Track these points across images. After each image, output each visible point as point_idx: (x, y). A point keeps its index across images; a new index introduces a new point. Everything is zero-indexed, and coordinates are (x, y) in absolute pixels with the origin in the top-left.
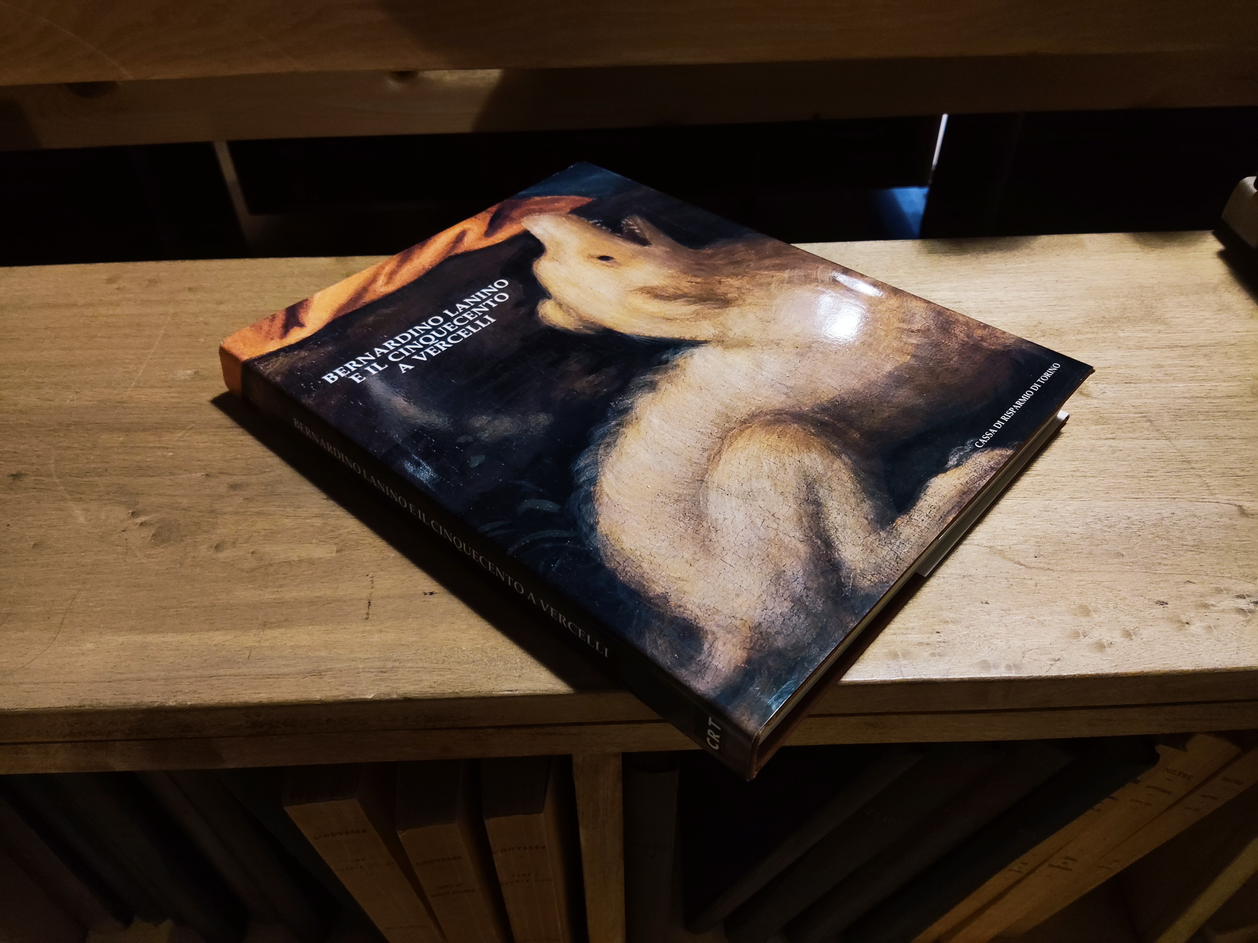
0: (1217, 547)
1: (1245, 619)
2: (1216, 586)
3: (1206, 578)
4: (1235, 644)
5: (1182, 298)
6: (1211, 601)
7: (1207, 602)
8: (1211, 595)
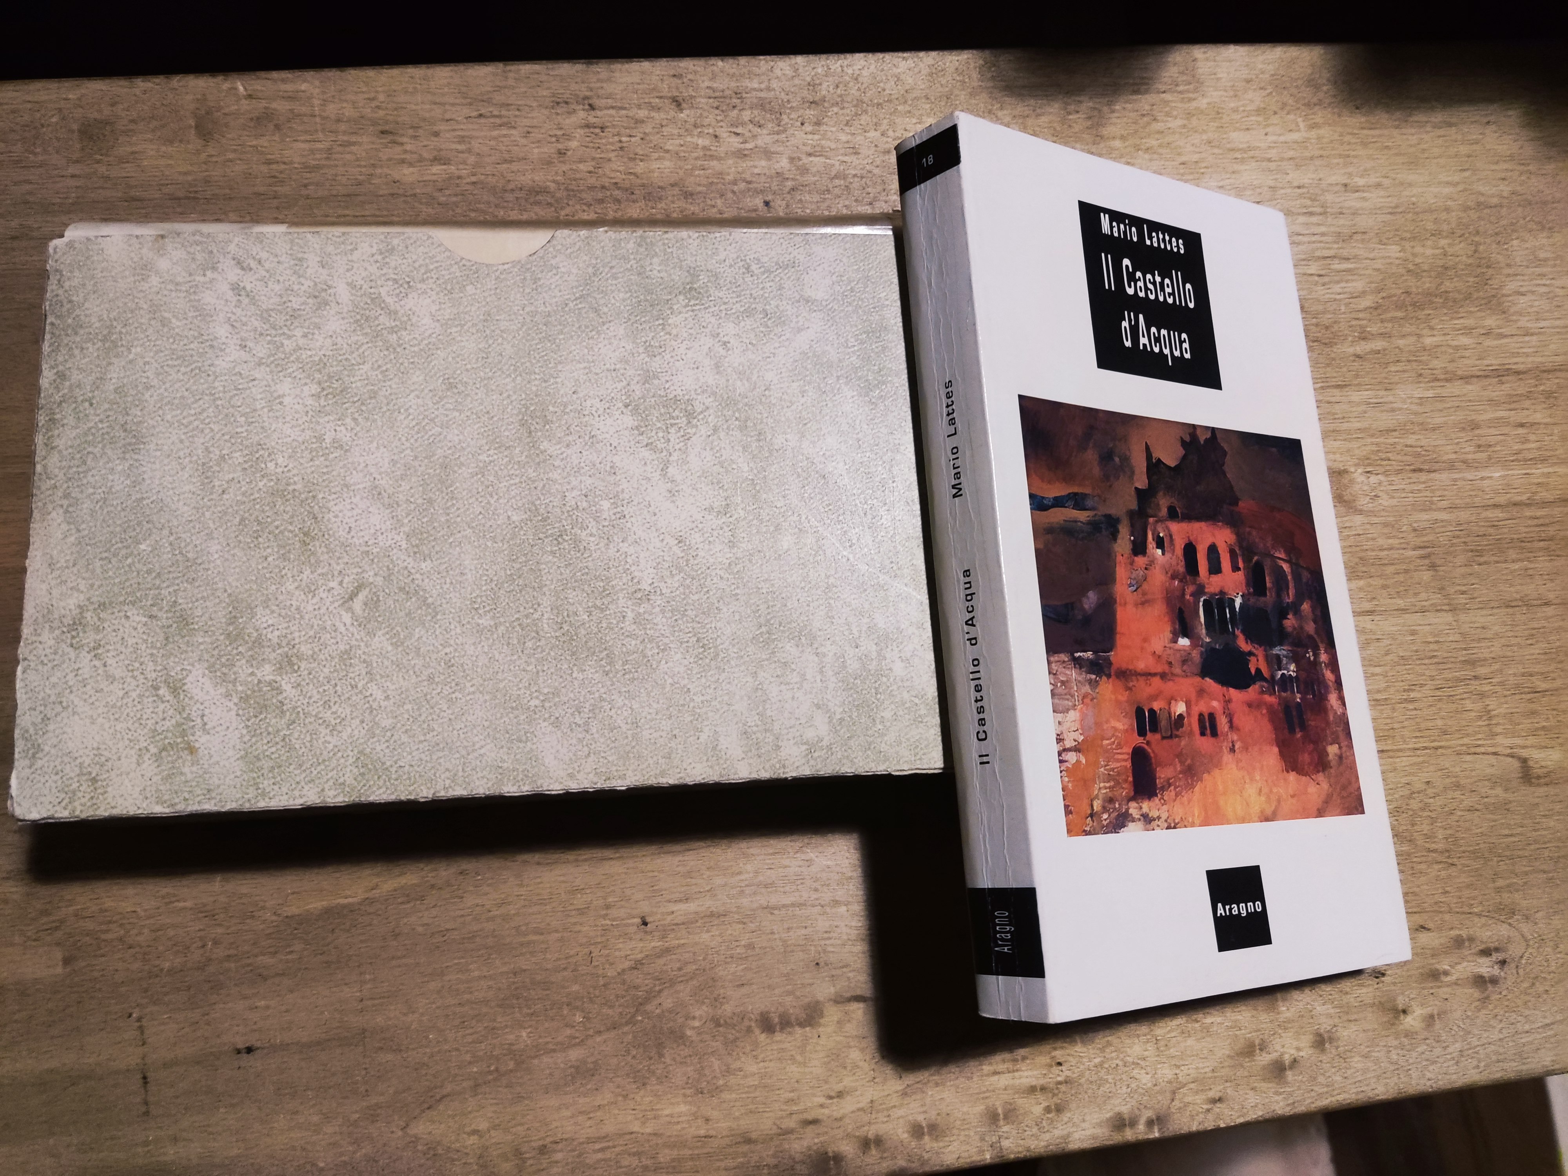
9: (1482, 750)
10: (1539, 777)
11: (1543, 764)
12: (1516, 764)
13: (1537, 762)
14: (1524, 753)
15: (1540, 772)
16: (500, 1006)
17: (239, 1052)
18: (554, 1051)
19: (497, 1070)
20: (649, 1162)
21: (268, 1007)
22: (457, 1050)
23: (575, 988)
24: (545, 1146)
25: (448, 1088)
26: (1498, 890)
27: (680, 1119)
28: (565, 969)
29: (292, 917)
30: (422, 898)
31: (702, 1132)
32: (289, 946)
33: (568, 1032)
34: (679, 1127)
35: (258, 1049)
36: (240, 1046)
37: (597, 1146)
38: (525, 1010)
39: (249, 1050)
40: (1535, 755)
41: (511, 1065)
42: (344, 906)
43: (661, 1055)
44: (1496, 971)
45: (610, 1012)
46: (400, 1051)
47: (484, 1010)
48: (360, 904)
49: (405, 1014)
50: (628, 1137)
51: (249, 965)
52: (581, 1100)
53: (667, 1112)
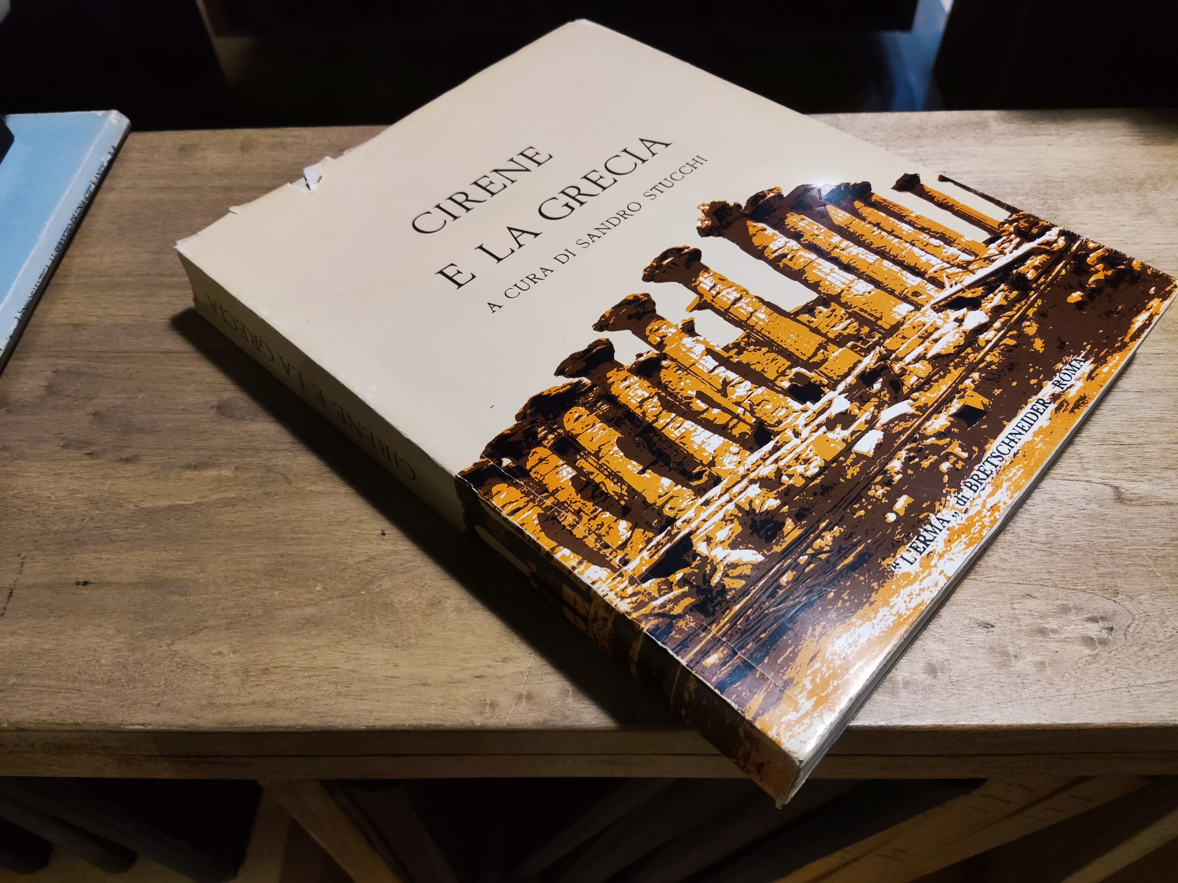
0: (1075, 546)
1: (1092, 653)
2: (1063, 602)
3: (1052, 590)
4: (1071, 690)
5: (1096, 198)
6: (1053, 624)
7: (1046, 626)
8: (1052, 616)
9: (1076, 478)
10: (1131, 500)
11: (1133, 491)
12: (1109, 490)
13: (1127, 490)
14: (1116, 483)
15: (1131, 497)
16: (266, 575)
17: (78, 583)
18: (295, 607)
19: (249, 614)
20: (343, 690)
21: (108, 559)
22: (226, 599)
23: (322, 568)
24: (267, 669)
25: (211, 622)
26: (1102, 575)
27: (375, 663)
28: (318, 557)
29: (146, 508)
30: (234, 506)
31: (390, 674)
32: (136, 525)
33: (309, 596)
34: (373, 668)
35: (92, 583)
36: (81, 581)
37: (306, 674)
38: (282, 579)
39: (85, 583)
40: (1125, 485)
41: (261, 612)
42: (182, 505)
43: (372, 618)
44: (1104, 634)
45: (342, 586)
46: (186, 595)
47: (253, 576)
48: (193, 505)
49: (198, 573)
50: (331, 670)
51: (106, 533)
52: (304, 641)
53: (365, 656)
